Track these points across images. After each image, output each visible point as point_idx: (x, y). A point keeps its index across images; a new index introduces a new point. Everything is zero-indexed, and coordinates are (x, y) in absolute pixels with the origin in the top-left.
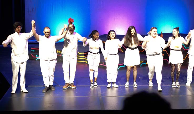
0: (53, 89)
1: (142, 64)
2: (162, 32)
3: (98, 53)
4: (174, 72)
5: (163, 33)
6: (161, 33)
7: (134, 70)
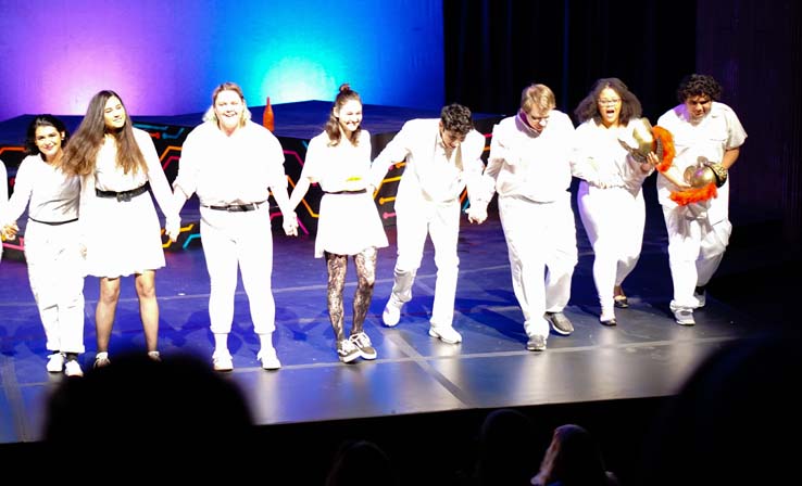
2: (268, 100)
4: (342, 290)
5: (272, 102)
6: (264, 103)
7: (145, 295)
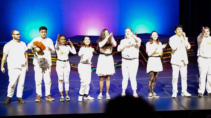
0: (23, 102)
1: (116, 65)
3: (67, 61)
